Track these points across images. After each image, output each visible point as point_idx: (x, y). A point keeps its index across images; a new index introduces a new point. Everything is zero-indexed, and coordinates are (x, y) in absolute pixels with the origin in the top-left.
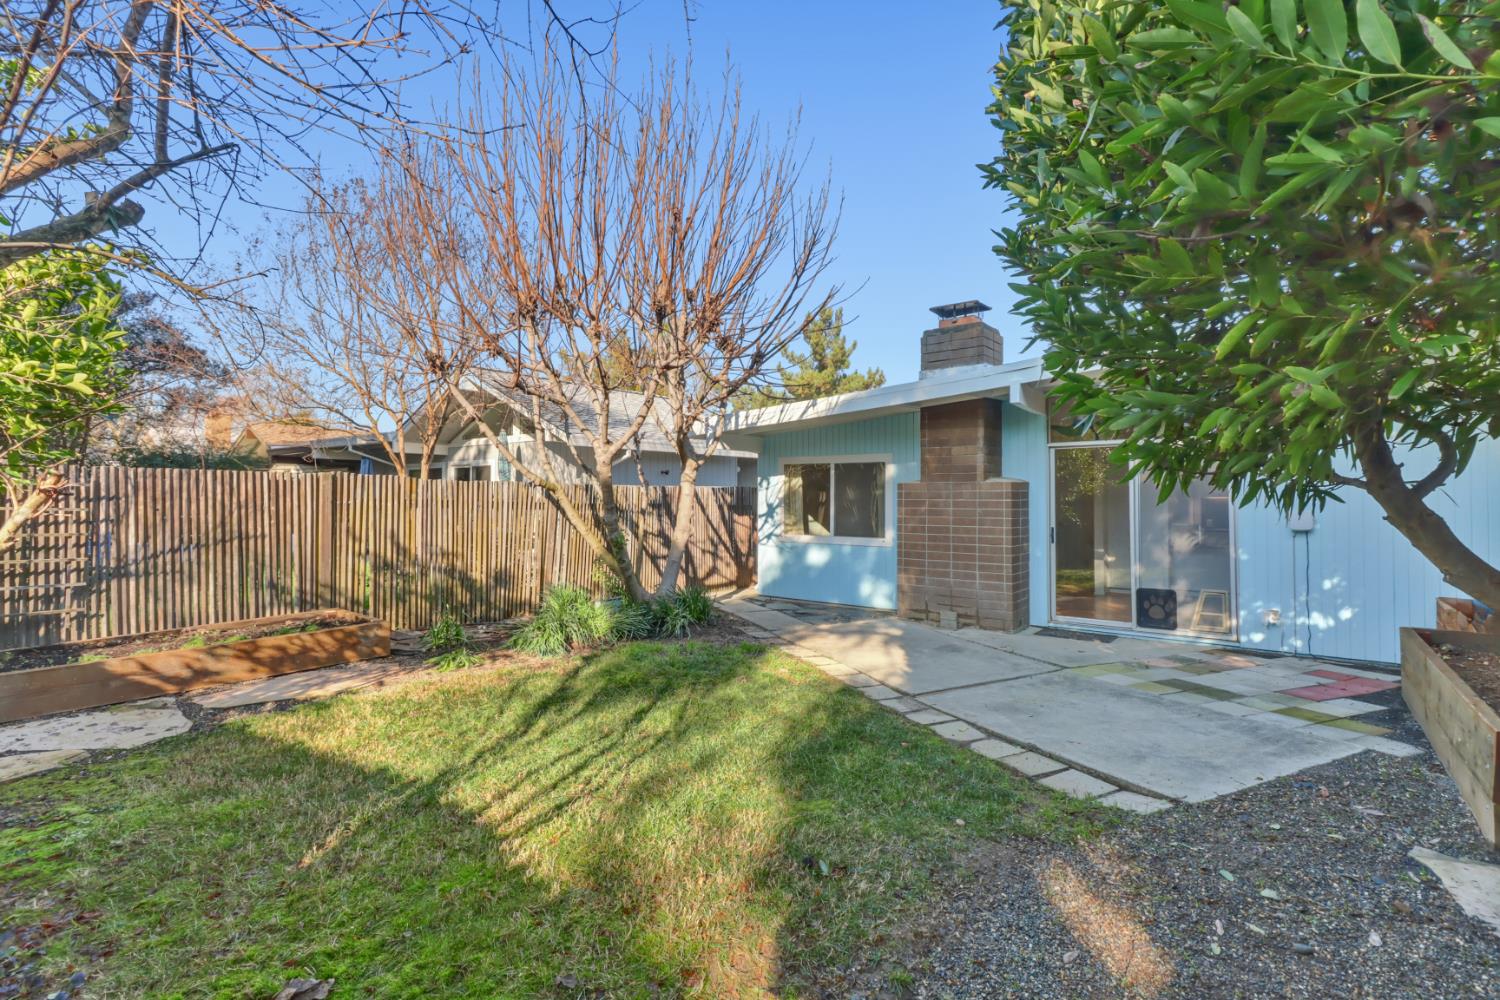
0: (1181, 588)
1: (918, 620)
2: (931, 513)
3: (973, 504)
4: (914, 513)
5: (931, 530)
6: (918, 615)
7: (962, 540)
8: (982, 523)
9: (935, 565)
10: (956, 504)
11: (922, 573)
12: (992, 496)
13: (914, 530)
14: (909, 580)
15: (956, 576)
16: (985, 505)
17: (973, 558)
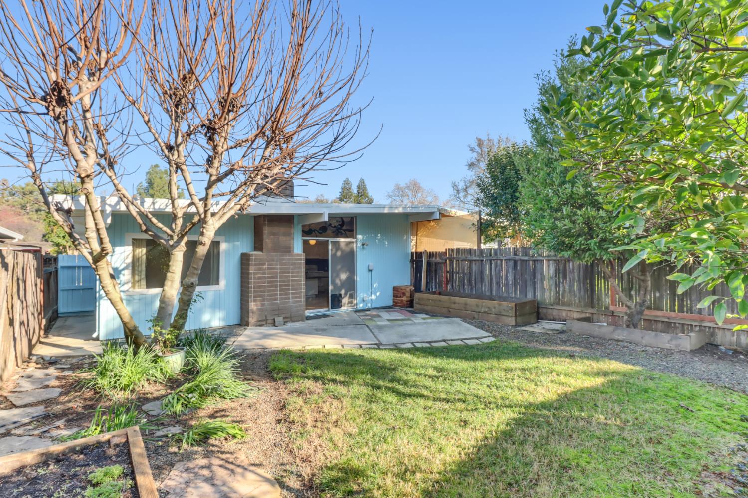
0: (343, 292)
1: (261, 325)
2: (268, 269)
3: (289, 264)
4: (260, 269)
5: (268, 278)
6: (261, 323)
7: (284, 281)
8: (293, 273)
9: (271, 295)
10: (281, 264)
11: (264, 300)
12: (297, 260)
13: (259, 278)
14: (256, 305)
15: (281, 299)
16: (295, 264)
17: (288, 290)
